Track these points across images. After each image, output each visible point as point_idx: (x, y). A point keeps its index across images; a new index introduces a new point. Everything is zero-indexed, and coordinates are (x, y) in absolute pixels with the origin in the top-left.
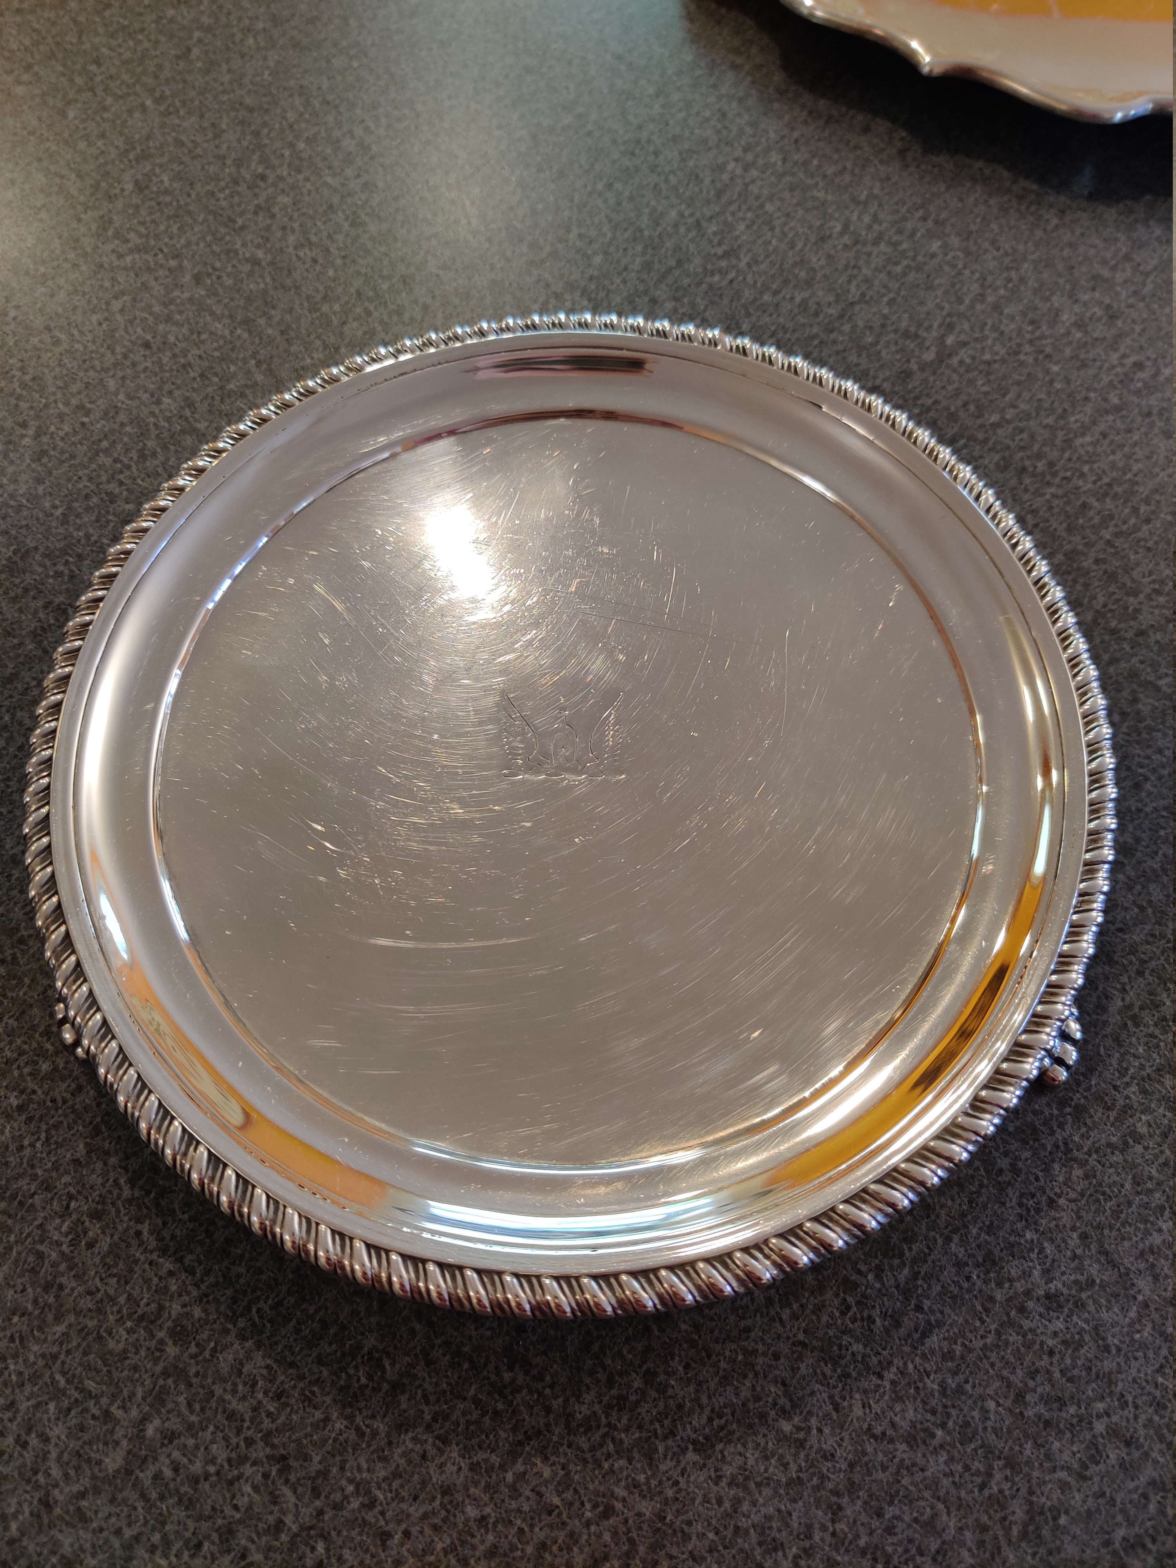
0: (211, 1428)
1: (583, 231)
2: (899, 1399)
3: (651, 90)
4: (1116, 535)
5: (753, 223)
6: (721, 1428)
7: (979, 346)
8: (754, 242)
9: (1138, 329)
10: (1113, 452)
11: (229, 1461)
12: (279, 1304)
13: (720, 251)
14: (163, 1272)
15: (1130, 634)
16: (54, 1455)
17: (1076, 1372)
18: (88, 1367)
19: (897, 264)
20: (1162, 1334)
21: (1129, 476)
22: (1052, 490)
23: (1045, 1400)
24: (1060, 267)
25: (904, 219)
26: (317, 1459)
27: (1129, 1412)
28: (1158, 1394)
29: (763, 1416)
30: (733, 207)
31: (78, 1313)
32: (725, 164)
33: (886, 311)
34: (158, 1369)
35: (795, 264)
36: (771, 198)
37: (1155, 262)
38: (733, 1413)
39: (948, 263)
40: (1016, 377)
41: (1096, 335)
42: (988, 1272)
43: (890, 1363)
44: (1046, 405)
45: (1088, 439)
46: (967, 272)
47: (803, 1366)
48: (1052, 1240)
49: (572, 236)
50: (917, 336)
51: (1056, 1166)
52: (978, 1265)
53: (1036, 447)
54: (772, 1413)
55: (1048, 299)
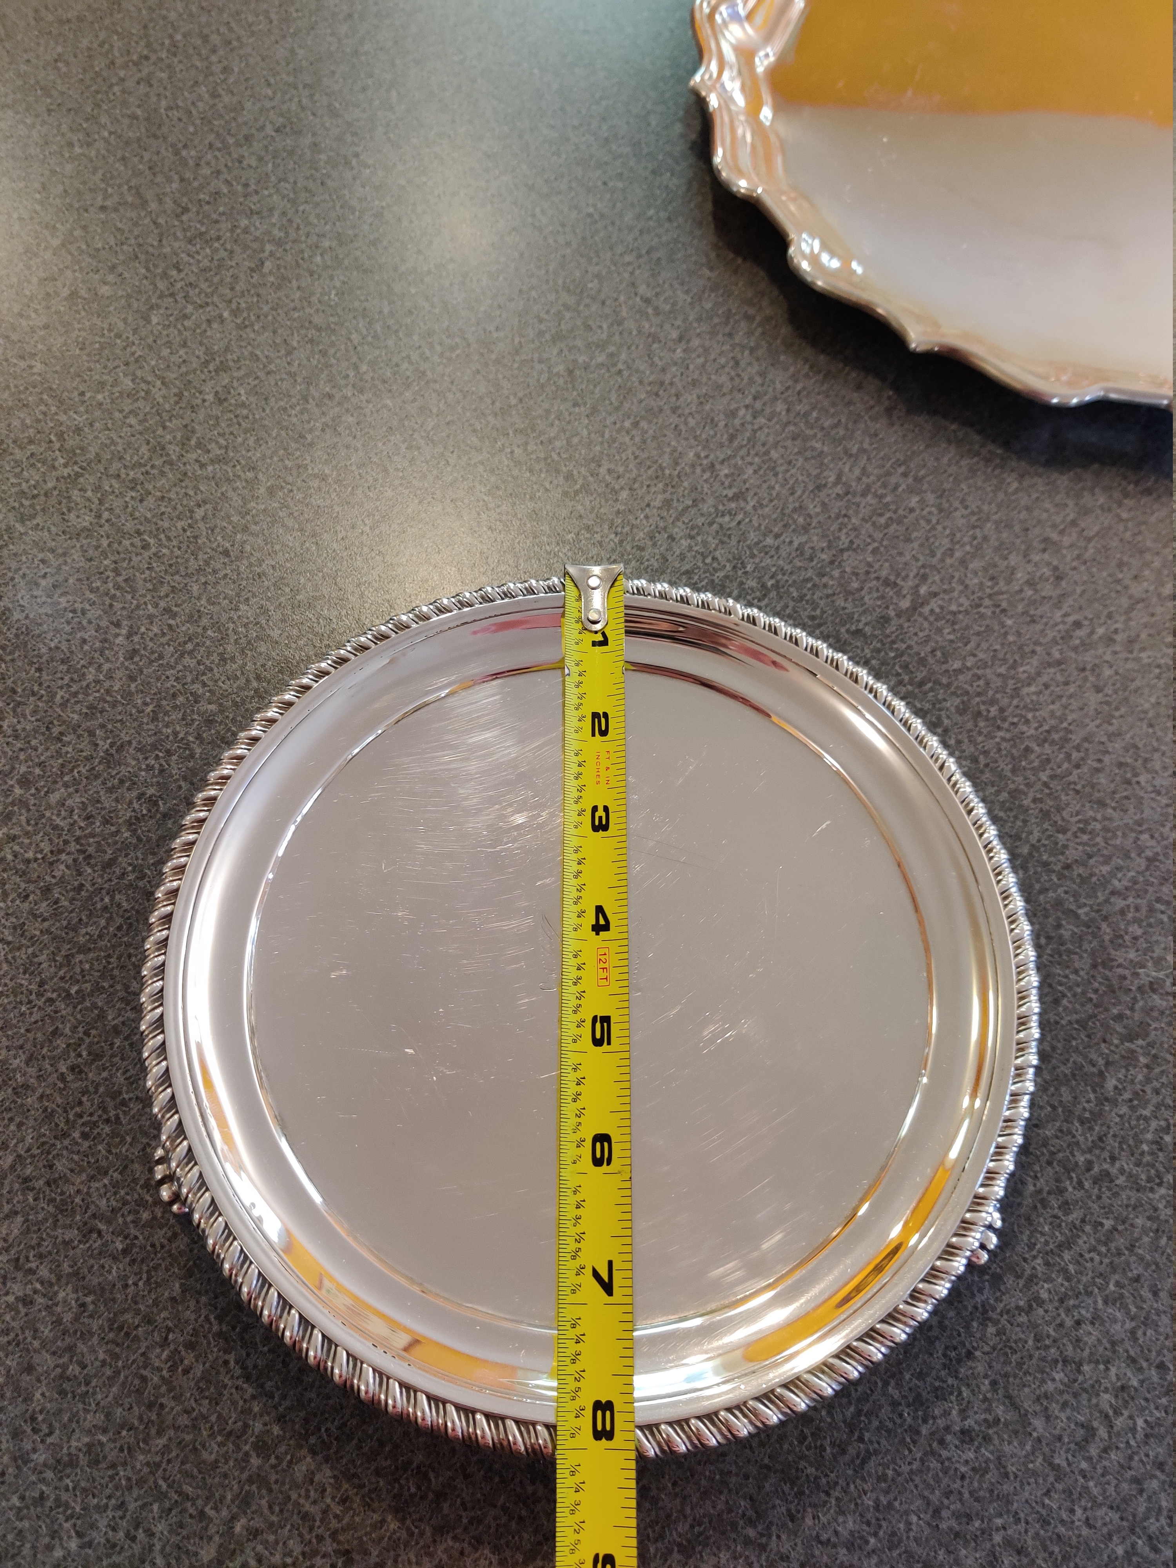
0: (288, 1527)
1: (612, 466)
2: (843, 1513)
3: (674, 335)
4: (1052, 777)
5: (760, 468)
6: (700, 1534)
7: (947, 597)
8: (759, 487)
9: (1079, 590)
10: (1053, 703)
11: (303, 1554)
12: (344, 1425)
13: (730, 493)
14: (247, 1396)
15: (1057, 868)
16: (158, 1547)
17: (982, 1493)
18: (187, 1474)
19: (881, 515)
20: (1051, 1464)
21: (1065, 725)
22: (1001, 734)
23: (957, 1515)
24: (1017, 528)
25: (889, 474)
26: (375, 1553)
27: (1021, 1527)
28: (1044, 1512)
29: (734, 1525)
30: (743, 452)
31: (177, 1428)
32: (737, 409)
33: (870, 559)
34: (244, 1476)
35: (795, 510)
36: (776, 445)
37: (1096, 529)
38: (710, 1522)
39: (924, 518)
40: (977, 628)
41: (1044, 594)
42: (916, 1410)
43: (837, 1483)
44: (1001, 655)
45: (1033, 689)
46: (939, 527)
47: (767, 1485)
48: (968, 1385)
49: (603, 471)
50: (895, 584)
51: (975, 1324)
52: (908, 1406)
53: (990, 693)
54: (741, 1522)
55: (1006, 558)
